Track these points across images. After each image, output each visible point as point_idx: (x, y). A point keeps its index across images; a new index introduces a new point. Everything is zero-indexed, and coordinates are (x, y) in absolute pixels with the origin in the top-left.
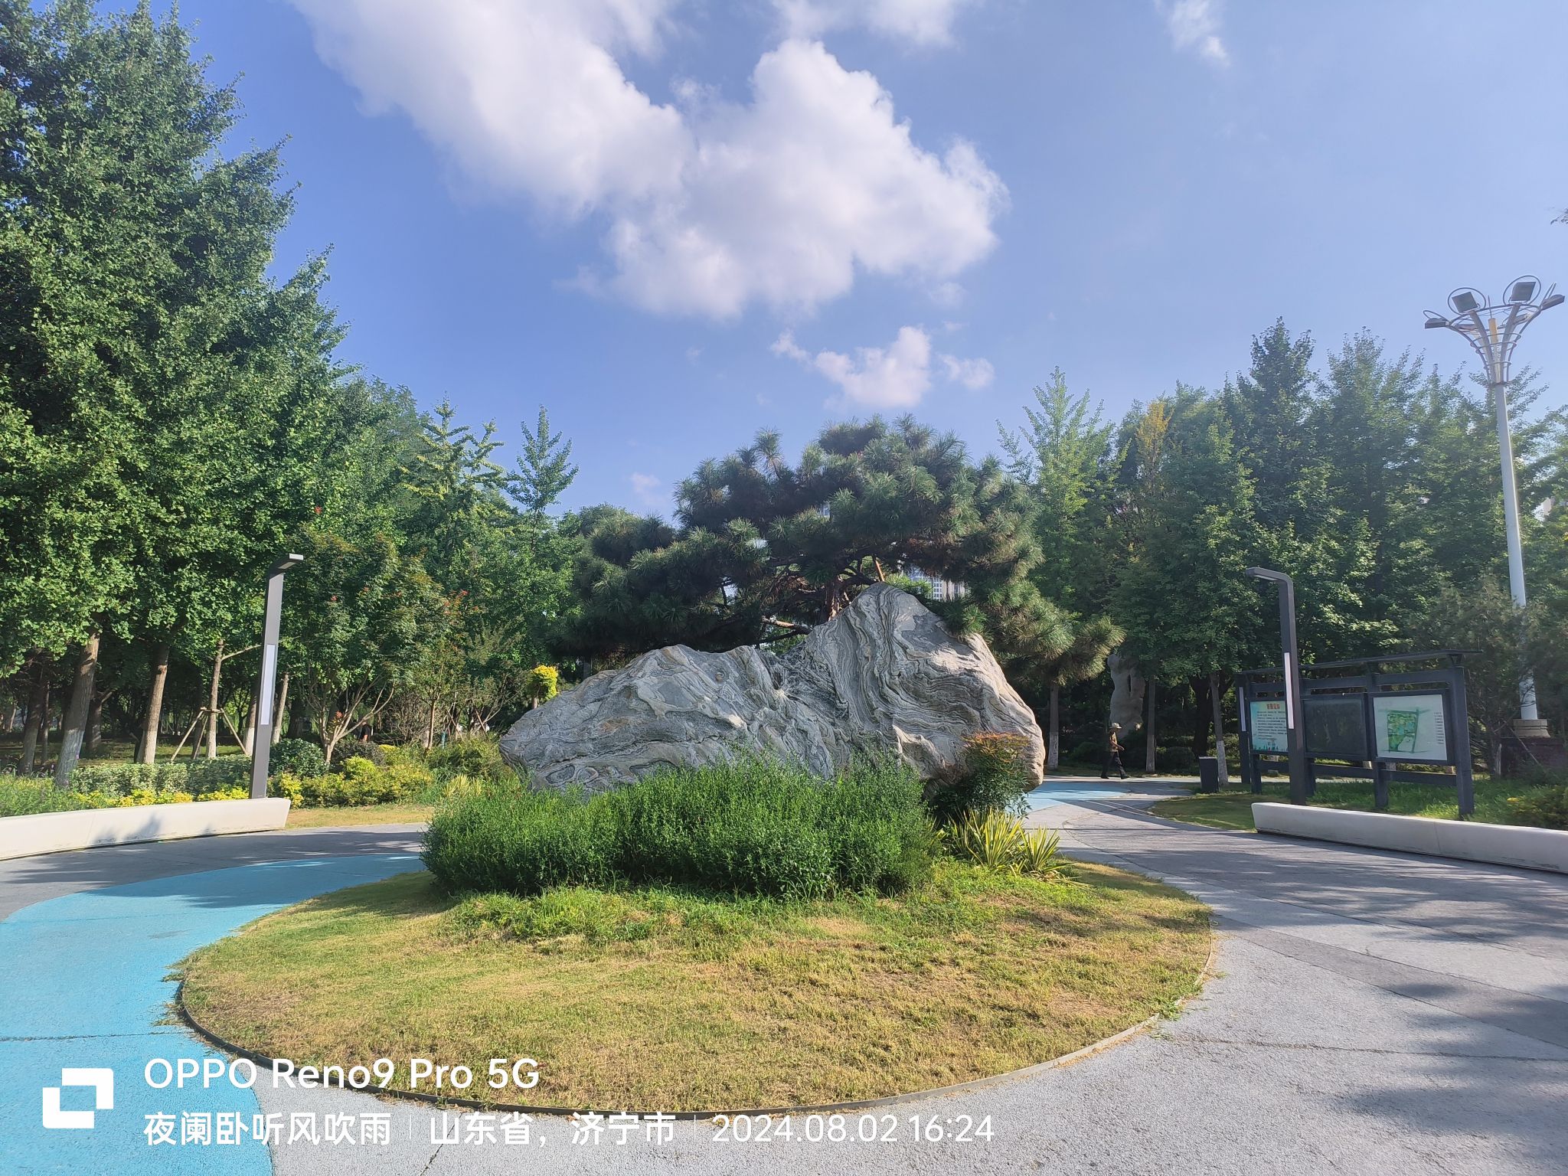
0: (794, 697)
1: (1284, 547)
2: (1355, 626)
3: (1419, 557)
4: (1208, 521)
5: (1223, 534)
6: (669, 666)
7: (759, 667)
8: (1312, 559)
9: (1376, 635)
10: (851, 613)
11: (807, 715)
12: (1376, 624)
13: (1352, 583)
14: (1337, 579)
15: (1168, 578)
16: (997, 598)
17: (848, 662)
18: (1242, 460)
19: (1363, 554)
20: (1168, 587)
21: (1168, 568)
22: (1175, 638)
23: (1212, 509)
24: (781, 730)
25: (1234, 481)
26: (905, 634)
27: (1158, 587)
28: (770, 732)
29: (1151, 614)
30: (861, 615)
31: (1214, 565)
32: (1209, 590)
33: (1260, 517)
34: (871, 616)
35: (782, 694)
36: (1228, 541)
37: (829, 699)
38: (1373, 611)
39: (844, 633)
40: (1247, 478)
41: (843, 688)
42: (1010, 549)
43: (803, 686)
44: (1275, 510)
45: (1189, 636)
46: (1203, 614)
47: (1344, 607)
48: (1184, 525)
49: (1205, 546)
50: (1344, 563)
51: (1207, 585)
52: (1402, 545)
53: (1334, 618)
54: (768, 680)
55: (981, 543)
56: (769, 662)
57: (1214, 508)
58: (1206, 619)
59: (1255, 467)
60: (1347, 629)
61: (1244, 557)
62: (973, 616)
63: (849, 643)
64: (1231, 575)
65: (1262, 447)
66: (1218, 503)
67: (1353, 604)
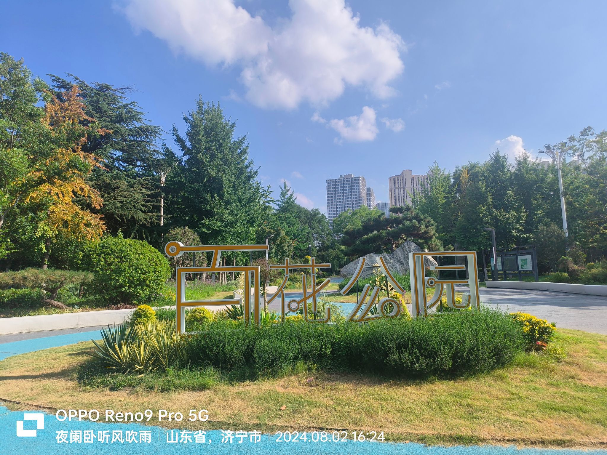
0: (394, 261)
1: (501, 215)
2: (522, 236)
3: (541, 216)
4: (479, 209)
5: (484, 212)
6: (371, 257)
7: (387, 256)
8: (509, 219)
9: (528, 238)
10: (403, 246)
11: (397, 265)
12: (528, 235)
13: (521, 224)
14: (516, 223)
15: (470, 224)
16: (430, 243)
17: (403, 255)
18: (489, 191)
19: (523, 216)
20: (469, 227)
21: (470, 222)
22: (472, 241)
23: (481, 206)
24: (392, 268)
25: (487, 197)
26: (413, 250)
27: (466, 227)
28: (391, 268)
29: (465, 235)
30: (405, 247)
31: (482, 220)
32: (480, 228)
33: (495, 207)
34: (407, 247)
35: (392, 261)
36: (485, 214)
37: (400, 262)
38: (526, 231)
39: (402, 250)
40: (490, 196)
41: (402, 260)
42: (432, 233)
43: (395, 260)
44: (499, 204)
45: (475, 240)
46: (479, 234)
47: (519, 231)
48: (474, 210)
49: (479, 215)
50: (518, 219)
51: (480, 226)
52: (536, 212)
53: (515, 234)
54: (389, 259)
55: (426, 232)
56: (389, 256)
57: (481, 205)
58: (480, 235)
59: (492, 193)
60: (520, 236)
61: (490, 218)
62: (425, 246)
63: (402, 251)
64: (486, 223)
65: (494, 187)
66: (482, 204)
67: (521, 230)
